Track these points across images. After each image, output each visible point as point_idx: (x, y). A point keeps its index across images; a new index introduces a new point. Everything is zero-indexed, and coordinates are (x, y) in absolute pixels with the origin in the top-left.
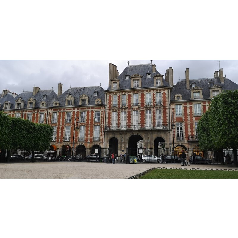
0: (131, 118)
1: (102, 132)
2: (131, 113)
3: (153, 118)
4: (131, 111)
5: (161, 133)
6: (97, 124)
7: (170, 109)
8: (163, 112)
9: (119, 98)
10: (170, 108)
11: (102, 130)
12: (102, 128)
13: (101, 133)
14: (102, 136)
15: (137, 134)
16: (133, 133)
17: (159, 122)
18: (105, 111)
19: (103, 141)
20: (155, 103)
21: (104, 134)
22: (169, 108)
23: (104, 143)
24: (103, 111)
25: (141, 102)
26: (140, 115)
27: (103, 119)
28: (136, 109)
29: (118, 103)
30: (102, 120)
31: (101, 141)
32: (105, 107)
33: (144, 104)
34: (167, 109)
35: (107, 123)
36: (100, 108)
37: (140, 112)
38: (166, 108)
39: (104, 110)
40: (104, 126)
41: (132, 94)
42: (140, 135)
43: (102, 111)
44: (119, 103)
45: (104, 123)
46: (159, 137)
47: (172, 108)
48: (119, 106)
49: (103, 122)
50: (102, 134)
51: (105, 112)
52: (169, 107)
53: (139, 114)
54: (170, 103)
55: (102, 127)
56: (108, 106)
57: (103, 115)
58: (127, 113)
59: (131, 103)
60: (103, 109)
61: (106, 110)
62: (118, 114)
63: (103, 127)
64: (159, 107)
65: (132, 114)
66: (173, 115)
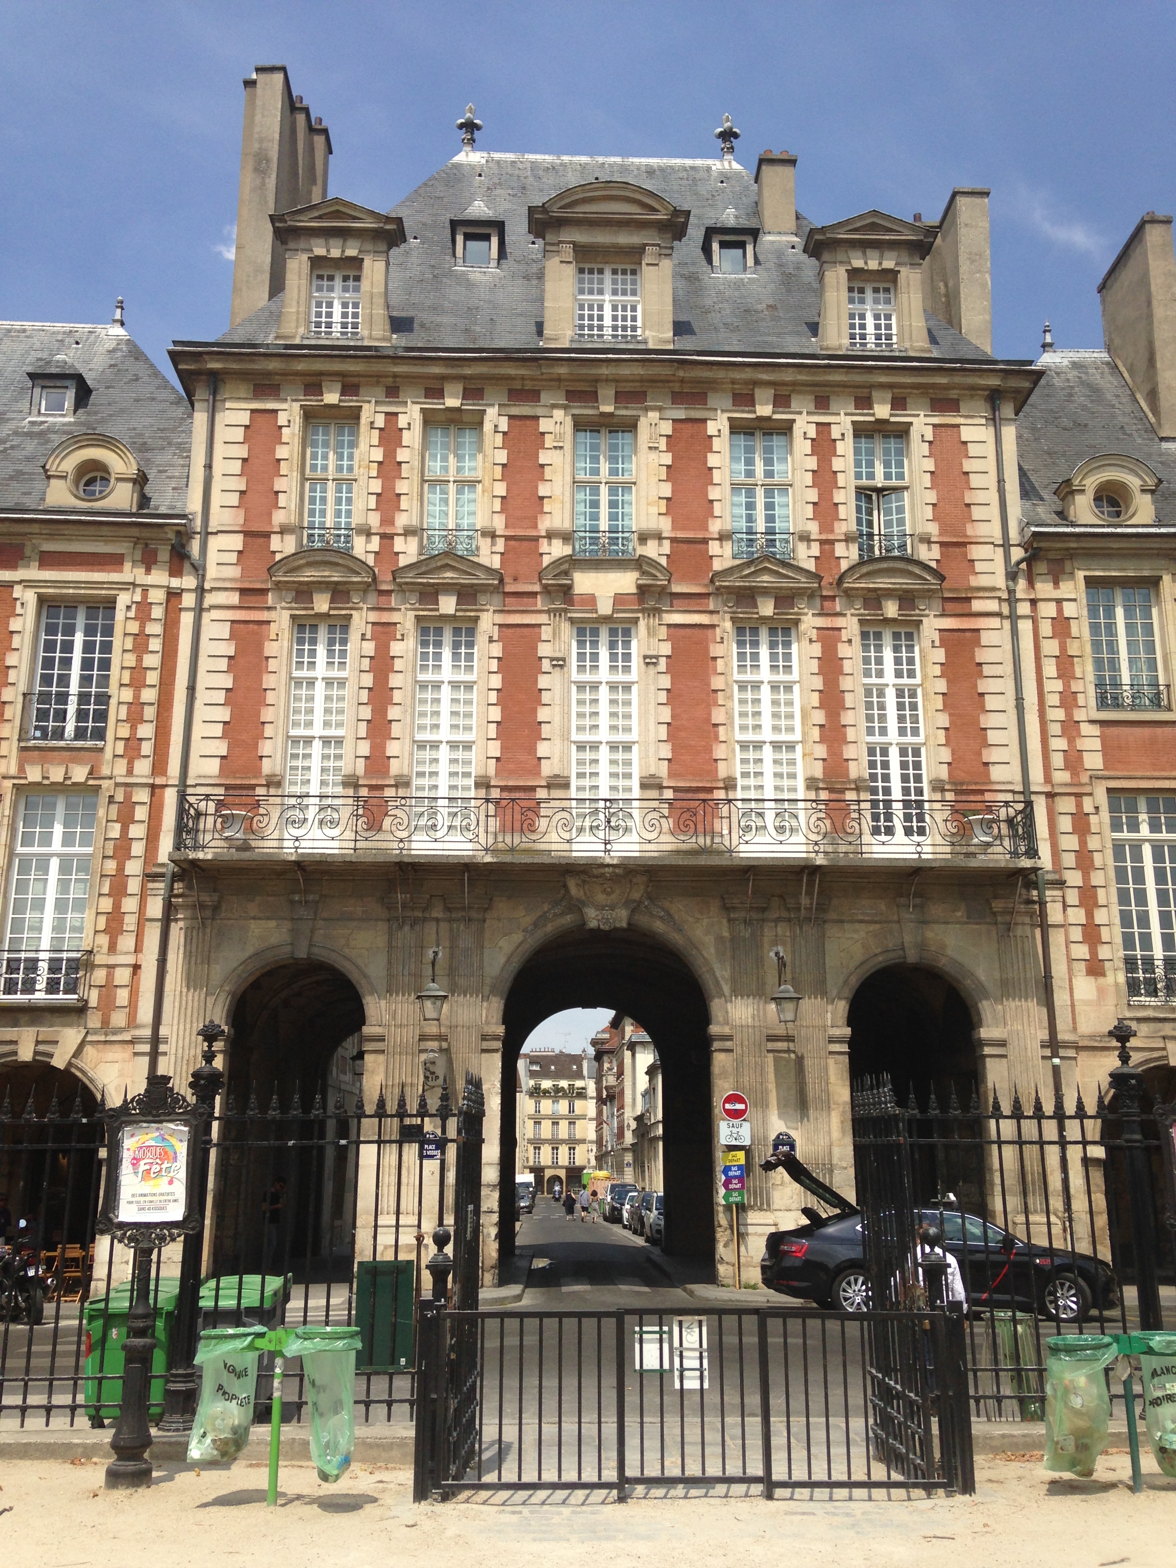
0: (543, 714)
1: (134, 886)
2: (544, 650)
3: (819, 717)
4: (543, 619)
5: (936, 910)
6: (57, 775)
7: (1025, 626)
8: (940, 655)
9: (390, 454)
10: (1024, 609)
11: (138, 849)
12: (137, 831)
13: (119, 891)
14: (127, 942)
15: (621, 917)
16: (576, 907)
17: (895, 772)
18: (189, 600)
19: (145, 1013)
20: (840, 550)
21: (155, 908)
22: (1014, 618)
23: (156, 1040)
24: (157, 596)
25: (665, 525)
26: (666, 682)
27: (150, 713)
28: (605, 608)
29: (374, 520)
30: (135, 717)
31: (108, 1004)
32: (195, 547)
33: (714, 548)
34: (995, 622)
35: (213, 767)
36: (114, 561)
37: (666, 649)
38: (977, 606)
39: (173, 595)
40: (170, 797)
41: (558, 414)
42: (659, 926)
43: (143, 610)
44: (388, 520)
45: (159, 765)
46: (912, 957)
47: (1048, 610)
48: (386, 552)
49: (147, 748)
50: (130, 905)
51: (187, 620)
52: (1012, 600)
53: (650, 661)
54: (1017, 554)
55: (126, 819)
56: (236, 542)
57: (152, 660)
58: (497, 650)
59: (544, 524)
60: (159, 577)
61: (201, 591)
62: (369, 648)
63: (141, 813)
64: (889, 593)
65: (560, 663)
66: (1068, 700)
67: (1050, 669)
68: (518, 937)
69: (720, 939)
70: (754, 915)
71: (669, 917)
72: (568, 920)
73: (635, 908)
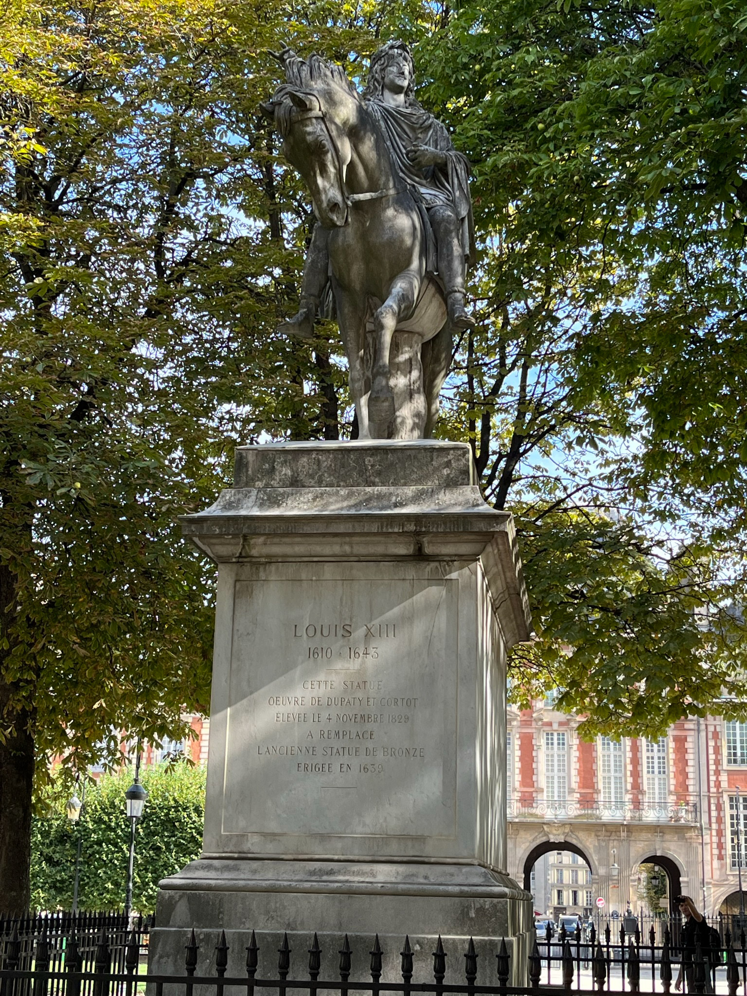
0: (535, 765)
2: (534, 742)
3: (630, 767)
4: (534, 730)
5: (667, 837)
7: (703, 734)
8: (673, 745)
15: (562, 838)
16: (546, 835)
17: (657, 787)
22: (699, 731)
26: (577, 754)
28: (556, 727)
34: (692, 733)
38: (686, 726)
42: (574, 841)
46: (659, 853)
47: (711, 729)
52: (699, 724)
53: (571, 746)
58: (518, 742)
65: (539, 747)
66: (717, 762)
67: (711, 751)
68: (528, 844)
69: (594, 846)
70: (607, 838)
71: (578, 838)
72: (544, 839)
73: (567, 835)
